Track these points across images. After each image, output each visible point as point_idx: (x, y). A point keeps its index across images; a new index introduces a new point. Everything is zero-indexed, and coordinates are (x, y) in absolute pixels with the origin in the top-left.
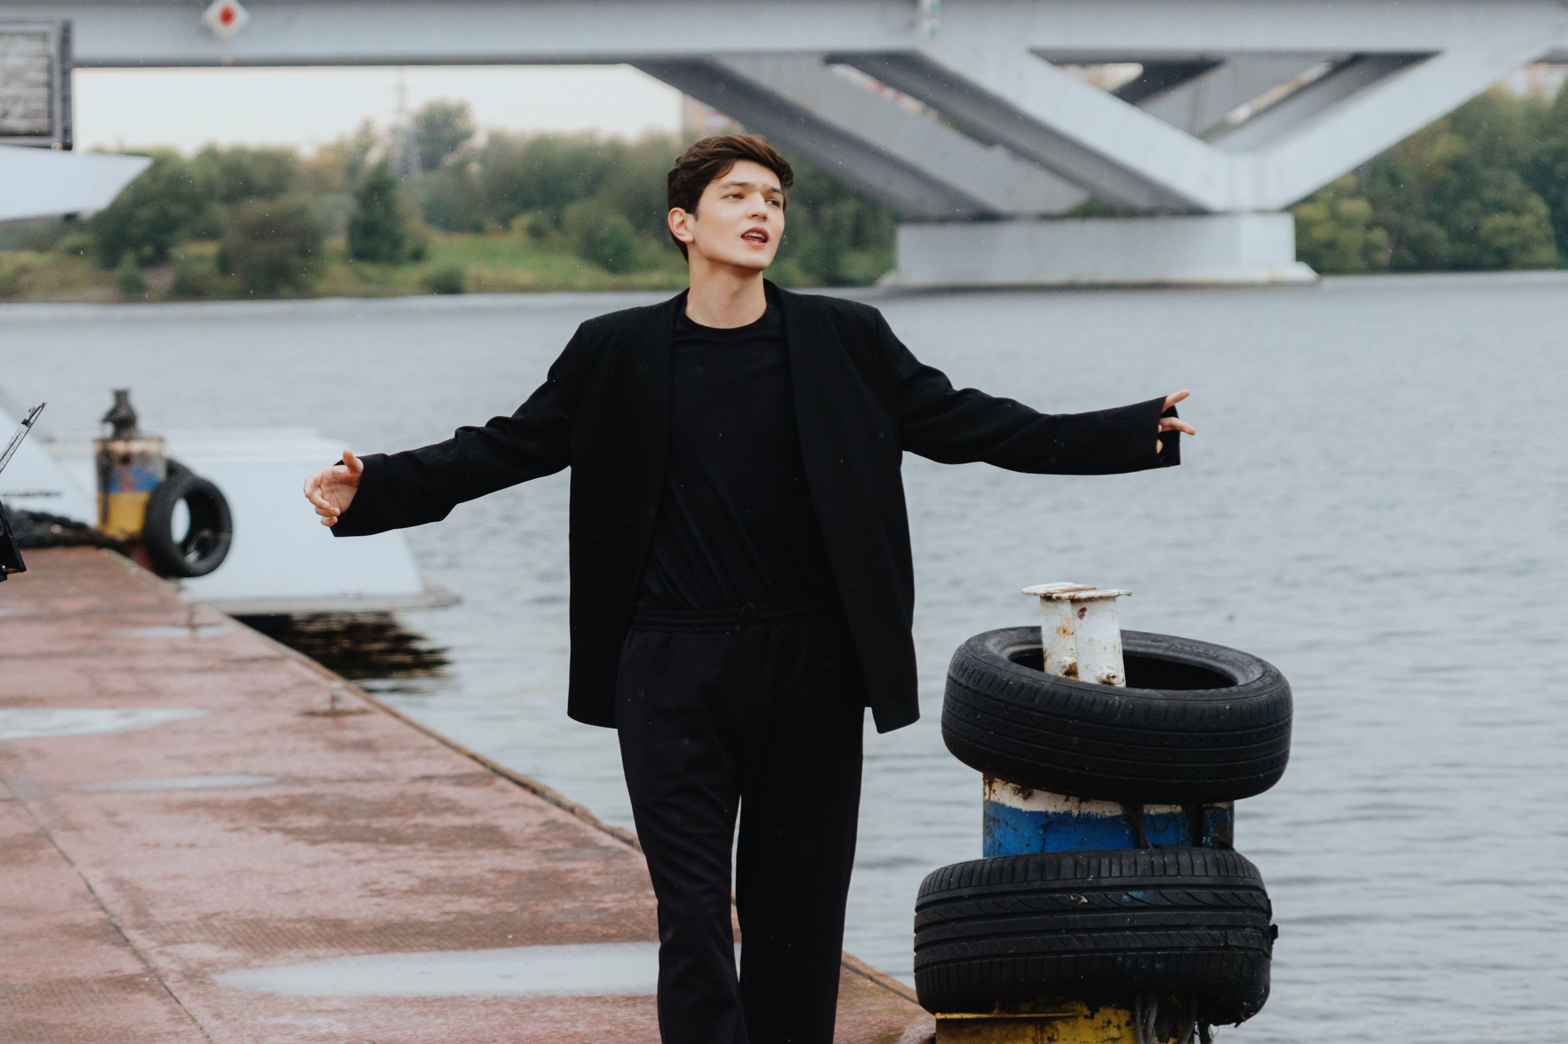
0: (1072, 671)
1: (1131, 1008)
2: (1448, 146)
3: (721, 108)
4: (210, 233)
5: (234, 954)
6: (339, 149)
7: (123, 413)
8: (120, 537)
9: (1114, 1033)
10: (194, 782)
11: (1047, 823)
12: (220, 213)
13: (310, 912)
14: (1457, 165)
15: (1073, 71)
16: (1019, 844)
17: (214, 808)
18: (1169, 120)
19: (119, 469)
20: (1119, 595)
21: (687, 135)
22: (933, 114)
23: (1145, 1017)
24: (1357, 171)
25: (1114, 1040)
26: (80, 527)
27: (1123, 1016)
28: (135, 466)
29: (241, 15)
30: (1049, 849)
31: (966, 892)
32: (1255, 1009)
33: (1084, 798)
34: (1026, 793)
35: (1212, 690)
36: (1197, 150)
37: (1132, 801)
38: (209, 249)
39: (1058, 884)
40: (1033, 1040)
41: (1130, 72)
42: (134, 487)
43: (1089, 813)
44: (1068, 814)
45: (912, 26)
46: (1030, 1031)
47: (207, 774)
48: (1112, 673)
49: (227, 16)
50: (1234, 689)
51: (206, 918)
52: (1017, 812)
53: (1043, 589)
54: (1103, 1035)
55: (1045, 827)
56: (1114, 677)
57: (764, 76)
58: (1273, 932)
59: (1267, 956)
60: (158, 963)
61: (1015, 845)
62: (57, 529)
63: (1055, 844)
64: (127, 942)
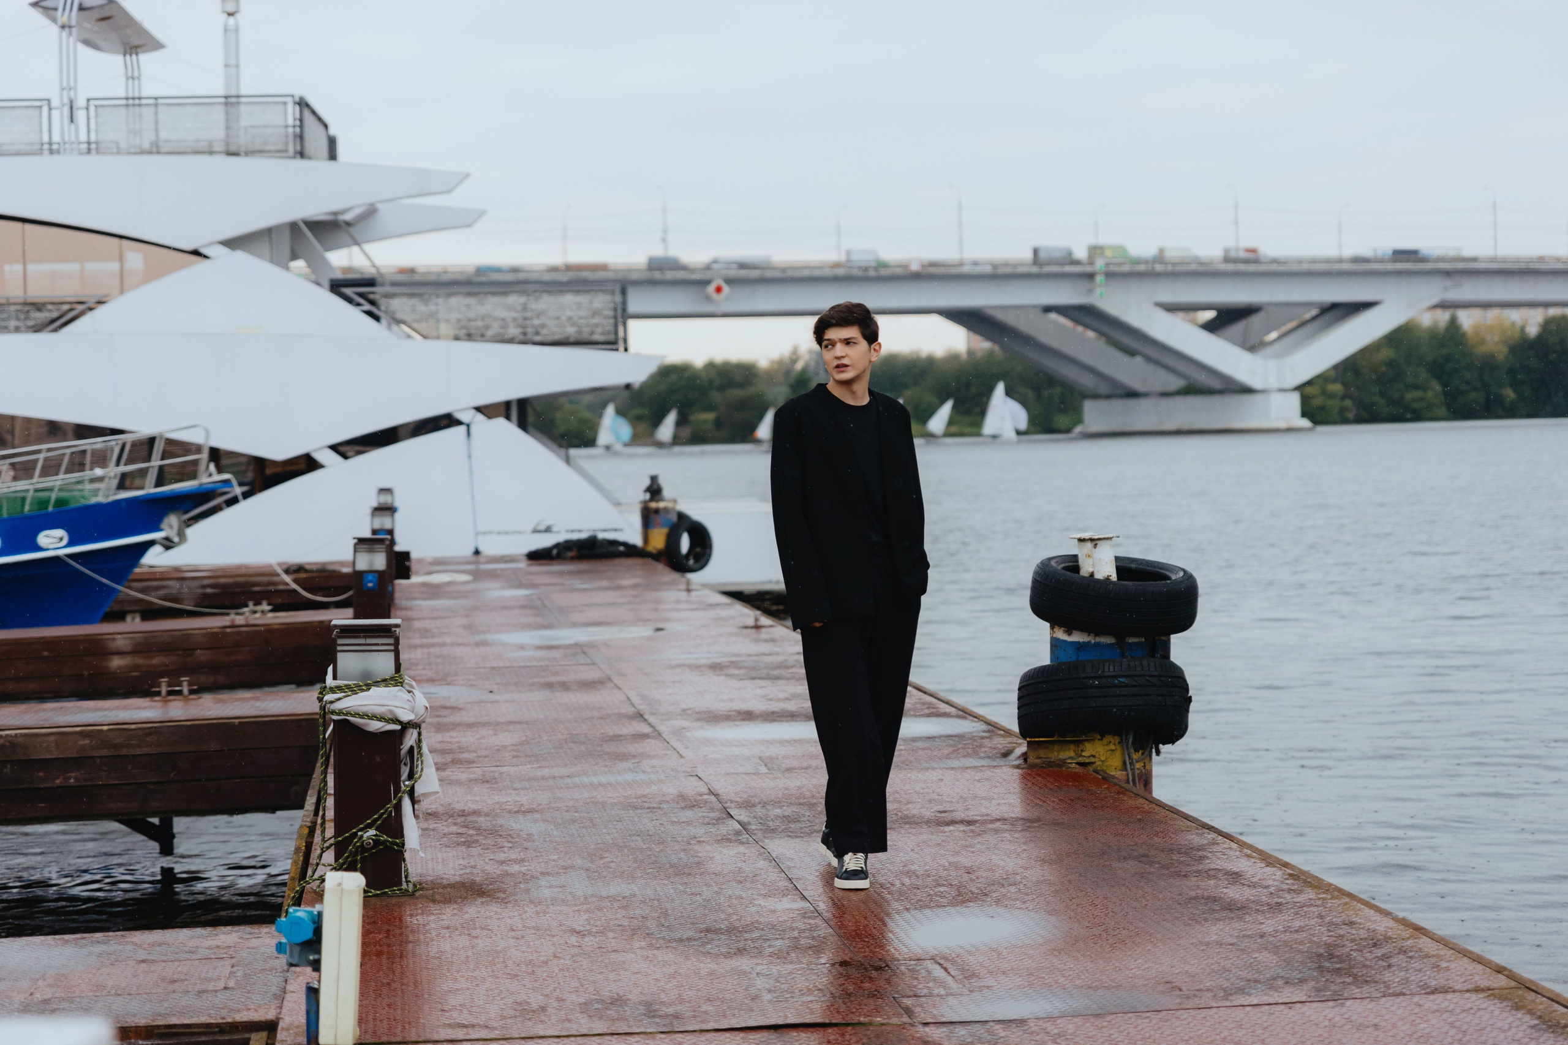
0: (1092, 575)
1: (1120, 735)
2: (1386, 353)
3: (988, 338)
4: (709, 408)
5: (699, 724)
6: (780, 362)
7: (655, 487)
8: (654, 551)
10: (684, 656)
11: (1079, 646)
12: (715, 396)
13: (735, 707)
14: (1390, 364)
15: (1181, 314)
16: (1067, 657)
17: (694, 667)
18: (1233, 342)
19: (653, 517)
20: (1112, 536)
21: (970, 352)
22: (1103, 340)
23: (1127, 739)
24: (1336, 367)
25: (1113, 750)
26: (634, 547)
27: (1117, 739)
28: (662, 514)
29: (726, 289)
30: (1081, 659)
31: (1040, 680)
32: (1181, 735)
33: (1097, 635)
34: (1069, 633)
35: (1159, 582)
36: (1246, 357)
37: (1120, 636)
38: (710, 416)
39: (1083, 675)
40: (1074, 751)
41: (1209, 315)
42: (662, 526)
43: (1100, 641)
44: (1089, 642)
45: (1090, 291)
46: (1072, 747)
47: (690, 653)
48: (1110, 574)
49: (719, 290)
50: (1170, 581)
51: (684, 710)
52: (1065, 642)
53: (1078, 536)
54: (1107, 748)
55: (1078, 649)
56: (1111, 576)
57: (1010, 319)
58: (1190, 700)
59: (1187, 711)
60: (660, 728)
61: (1064, 658)
62: (622, 548)
63: (1083, 656)
64: (645, 720)
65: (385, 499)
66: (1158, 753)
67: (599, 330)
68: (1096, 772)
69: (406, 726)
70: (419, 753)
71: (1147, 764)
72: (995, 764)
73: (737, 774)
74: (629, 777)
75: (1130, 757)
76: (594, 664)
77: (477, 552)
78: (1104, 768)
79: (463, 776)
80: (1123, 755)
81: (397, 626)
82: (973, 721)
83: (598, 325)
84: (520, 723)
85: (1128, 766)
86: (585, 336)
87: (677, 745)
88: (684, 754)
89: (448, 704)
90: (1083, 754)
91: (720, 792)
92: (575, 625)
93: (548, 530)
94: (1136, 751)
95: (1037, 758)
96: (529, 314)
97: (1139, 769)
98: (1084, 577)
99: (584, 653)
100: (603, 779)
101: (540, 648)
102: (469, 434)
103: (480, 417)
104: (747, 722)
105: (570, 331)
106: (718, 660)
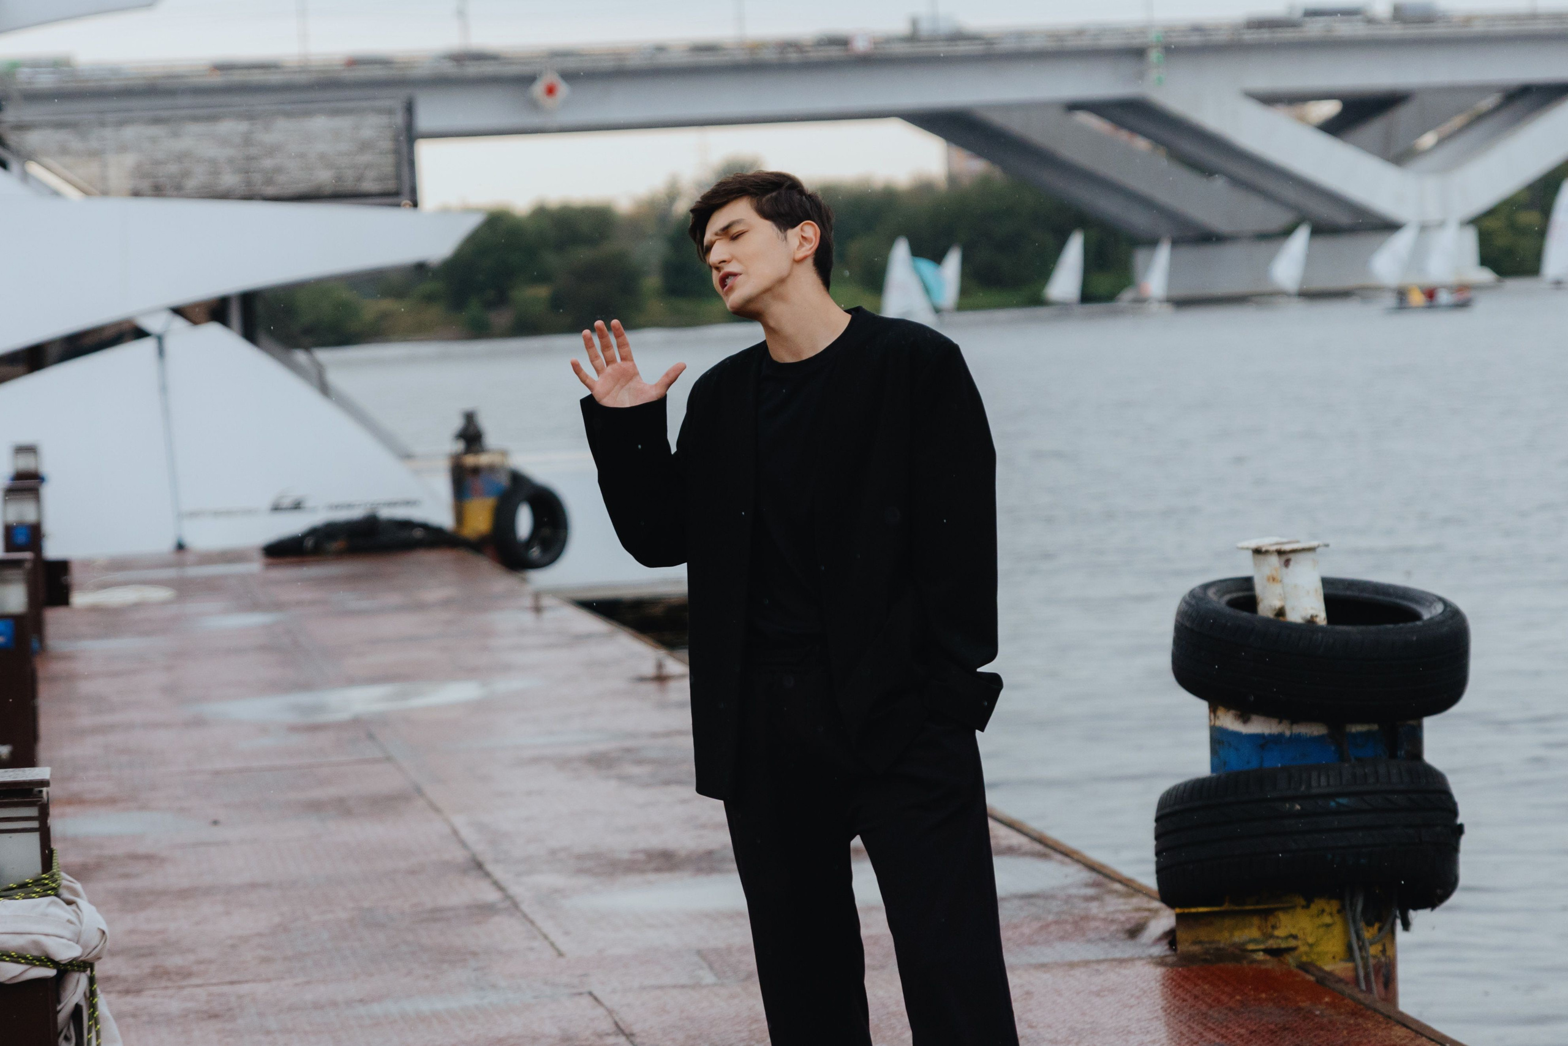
0: (1281, 612)
1: (1340, 898)
3: (980, 155)
4: (543, 278)
5: (582, 882)
6: (651, 203)
7: (472, 431)
8: (474, 538)
9: (1327, 919)
10: (541, 742)
11: (1262, 742)
12: (551, 260)
13: (642, 845)
16: (1242, 761)
17: (563, 763)
18: (1369, 150)
19: (470, 480)
20: (1318, 546)
21: (952, 179)
22: (1160, 152)
23: (1353, 905)
25: (1328, 926)
26: (439, 531)
27: (1334, 905)
28: (484, 477)
29: (563, 89)
30: (1267, 764)
31: (1196, 804)
32: (1447, 894)
33: (1294, 721)
34: (1245, 718)
35: (1401, 625)
37: (1335, 721)
38: (542, 292)
39: (1275, 794)
40: (1259, 928)
41: (1331, 108)
42: (485, 495)
43: (1300, 733)
44: (1281, 736)
45: (1141, 75)
46: (1256, 921)
47: (552, 736)
48: (1314, 612)
49: (551, 91)
50: (1418, 623)
51: (553, 852)
52: (1237, 735)
53: (1254, 543)
54: (1319, 921)
55: (1262, 747)
56: (1317, 616)
57: (1015, 124)
58: (1460, 830)
59: (1455, 849)
60: (515, 890)
61: (1237, 762)
62: (418, 533)
63: (1274, 761)
64: (488, 875)
65: (26, 463)
66: (1406, 926)
67: (371, 174)
68: (1304, 967)
69: (65, 969)
70: (92, 1016)
71: (1388, 946)
72: (1118, 954)
73: (661, 987)
74: (470, 999)
75: (1359, 937)
76: (389, 759)
77: (181, 547)
78: (1314, 957)
79: (174, 1006)
80: (1346, 932)
81: (45, 783)
82: (1062, 863)
83: (368, 166)
84: (267, 885)
85: (1357, 954)
86: (349, 185)
87: (548, 927)
88: (563, 948)
89: (141, 850)
90: (1277, 933)
91: (636, 1029)
92: (352, 681)
93: (297, 506)
94: (1369, 924)
95: (1194, 943)
96: (253, 151)
97: (1375, 957)
98: (1267, 621)
99: (371, 737)
100: (425, 1006)
101: (294, 729)
102: (161, 352)
103: (179, 323)
104: (666, 876)
105: (324, 177)
106: (601, 747)
